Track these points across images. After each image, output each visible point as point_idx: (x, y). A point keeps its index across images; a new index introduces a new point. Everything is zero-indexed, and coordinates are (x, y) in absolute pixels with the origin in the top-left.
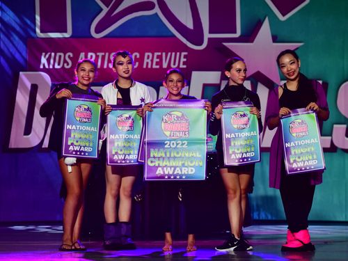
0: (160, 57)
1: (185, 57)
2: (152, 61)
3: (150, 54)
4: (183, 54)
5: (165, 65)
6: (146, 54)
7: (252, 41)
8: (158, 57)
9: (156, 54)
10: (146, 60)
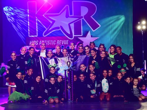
0: (61, 42)
1: (68, 41)
2: (59, 42)
3: (59, 41)
4: (67, 41)
5: (63, 44)
6: (58, 41)
7: (86, 37)
8: (61, 41)
9: (60, 41)
10: (57, 42)
